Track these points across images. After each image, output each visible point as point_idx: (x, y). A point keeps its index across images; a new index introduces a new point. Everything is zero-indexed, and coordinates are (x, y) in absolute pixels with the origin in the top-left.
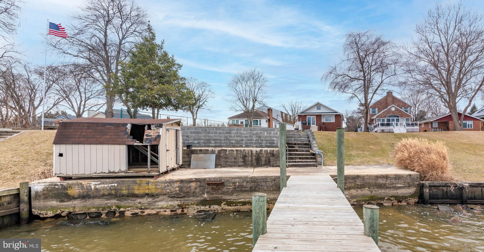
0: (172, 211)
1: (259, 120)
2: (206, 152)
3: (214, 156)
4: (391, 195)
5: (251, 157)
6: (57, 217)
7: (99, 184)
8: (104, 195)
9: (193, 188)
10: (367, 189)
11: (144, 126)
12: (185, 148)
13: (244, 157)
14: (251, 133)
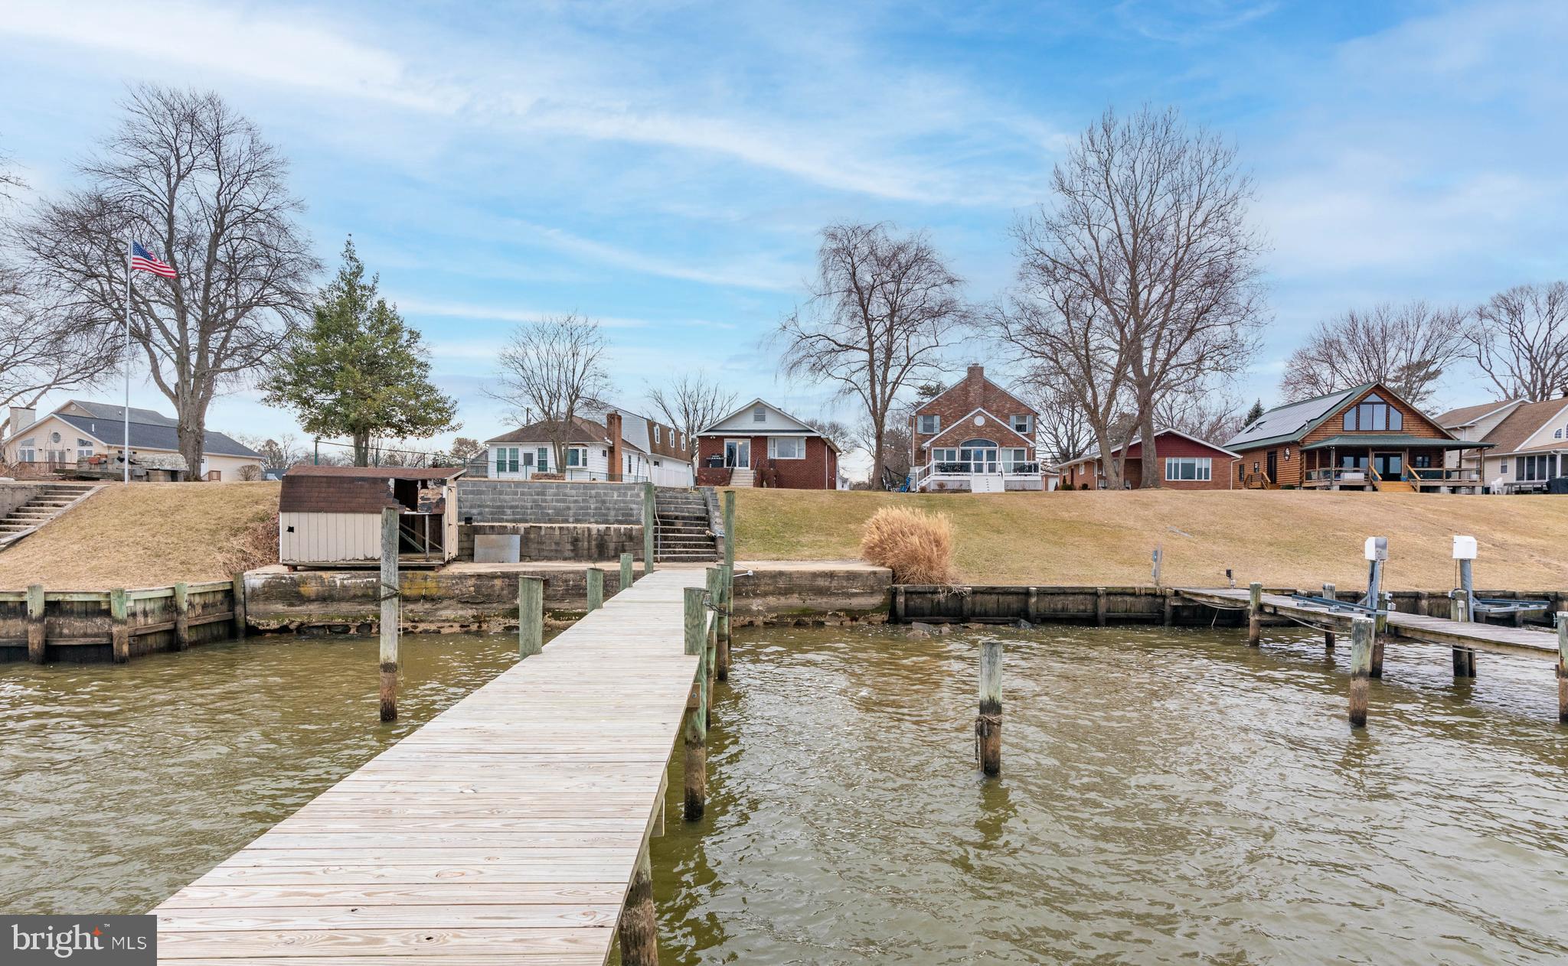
0: (462, 626)
1: (581, 449)
2: (503, 531)
3: (517, 538)
4: (838, 607)
5: (589, 542)
6: (284, 630)
7: (348, 579)
8: (355, 597)
9: (497, 588)
10: (796, 595)
11: (416, 482)
12: (463, 523)
13: (575, 541)
14: (585, 494)
